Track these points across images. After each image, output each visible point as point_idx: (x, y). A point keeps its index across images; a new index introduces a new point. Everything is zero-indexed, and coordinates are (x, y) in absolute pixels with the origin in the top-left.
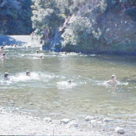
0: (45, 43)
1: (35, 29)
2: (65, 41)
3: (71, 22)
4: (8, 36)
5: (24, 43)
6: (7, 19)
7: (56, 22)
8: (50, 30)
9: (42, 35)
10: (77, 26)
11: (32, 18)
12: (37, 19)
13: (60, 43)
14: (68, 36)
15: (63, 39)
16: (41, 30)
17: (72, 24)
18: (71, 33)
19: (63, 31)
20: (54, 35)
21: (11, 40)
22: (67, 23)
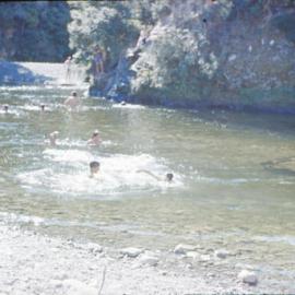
0: (96, 82)
1: (74, 51)
2: (138, 80)
3: (152, 37)
4: (16, 63)
5: (51, 79)
6: (15, 27)
7: (122, 37)
8: (108, 53)
9: (90, 65)
10: (165, 46)
11: (69, 26)
12: (79, 28)
13: (128, 83)
14: (147, 68)
15: (134, 74)
16: (88, 54)
17: (156, 41)
18: (152, 63)
19: (135, 58)
20: (116, 65)
21: (21, 72)
22: (144, 40)
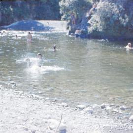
1: (62, 15)
2: (91, 27)
3: (98, 8)
4: (37, 21)
5: (52, 28)
6: (36, 4)
7: (84, 8)
8: (77, 15)
9: (69, 21)
10: (104, 12)
11: (59, 3)
12: (64, 4)
13: (87, 29)
14: (95, 22)
15: (89, 25)
16: (68, 16)
17: (99, 9)
18: (97, 19)
19: (90, 17)
20: (81, 20)
21: (39, 25)
22: (94, 9)
